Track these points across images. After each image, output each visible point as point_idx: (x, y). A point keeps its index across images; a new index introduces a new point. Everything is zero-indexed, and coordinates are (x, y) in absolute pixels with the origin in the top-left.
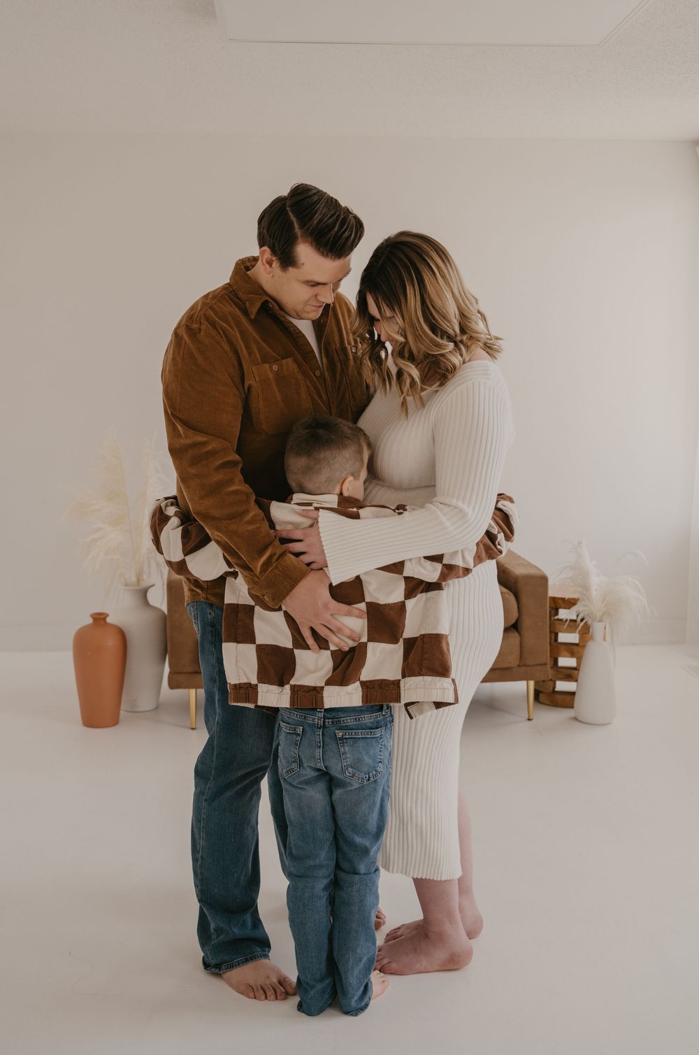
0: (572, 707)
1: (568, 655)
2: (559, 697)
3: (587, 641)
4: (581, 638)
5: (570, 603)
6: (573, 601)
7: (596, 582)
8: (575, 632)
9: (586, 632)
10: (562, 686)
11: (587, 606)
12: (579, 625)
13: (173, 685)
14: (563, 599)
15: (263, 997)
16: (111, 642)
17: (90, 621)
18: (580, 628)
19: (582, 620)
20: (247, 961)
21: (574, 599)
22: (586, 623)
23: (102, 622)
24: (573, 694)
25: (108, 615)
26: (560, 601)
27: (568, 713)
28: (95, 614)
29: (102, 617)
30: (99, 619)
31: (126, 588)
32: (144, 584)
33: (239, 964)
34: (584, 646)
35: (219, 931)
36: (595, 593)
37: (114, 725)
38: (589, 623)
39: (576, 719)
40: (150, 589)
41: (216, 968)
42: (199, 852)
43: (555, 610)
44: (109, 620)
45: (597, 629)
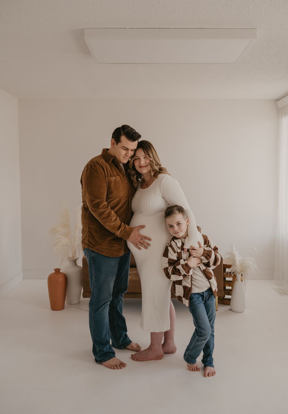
0: (229, 305)
1: (228, 285)
2: (225, 301)
3: (235, 281)
4: (233, 279)
5: (229, 266)
6: (230, 266)
7: (238, 259)
8: (231, 277)
9: (235, 277)
10: (227, 297)
11: (235, 268)
12: (232, 275)
13: (84, 297)
14: (226, 265)
15: (117, 368)
16: (61, 279)
17: (54, 271)
18: (232, 276)
19: (233, 273)
20: (109, 359)
21: (230, 265)
22: (235, 274)
23: (58, 272)
24: (230, 300)
25: (60, 270)
26: (226, 266)
27: (228, 307)
28: (55, 269)
29: (58, 270)
30: (57, 271)
31: (69, 259)
32: (75, 258)
33: (107, 360)
34: (234, 282)
35: (100, 351)
36: (238, 263)
37: (62, 310)
38: (236, 274)
39: (231, 310)
40: (77, 260)
41: (100, 362)
42: (92, 328)
43: (225, 270)
44: (61, 271)
45: (239, 276)
